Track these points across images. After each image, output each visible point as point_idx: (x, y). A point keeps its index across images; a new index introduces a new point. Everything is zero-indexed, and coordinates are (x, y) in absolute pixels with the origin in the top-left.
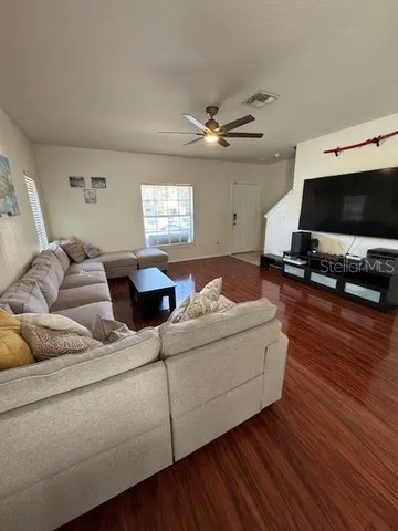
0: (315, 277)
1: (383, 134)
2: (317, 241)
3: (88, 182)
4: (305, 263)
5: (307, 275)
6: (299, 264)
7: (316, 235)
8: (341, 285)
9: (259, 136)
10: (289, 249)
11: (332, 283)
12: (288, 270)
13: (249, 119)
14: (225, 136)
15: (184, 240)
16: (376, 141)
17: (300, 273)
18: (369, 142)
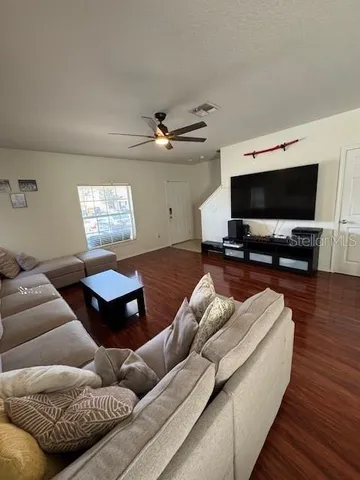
0: (254, 257)
1: (287, 142)
2: (248, 226)
3: (15, 185)
4: (242, 245)
5: (247, 255)
6: (238, 247)
7: (247, 221)
8: (276, 261)
9: (203, 140)
10: (226, 235)
11: (268, 259)
12: (229, 253)
13: (202, 125)
14: (173, 139)
15: (127, 238)
16: (283, 146)
17: (240, 255)
18: (277, 147)
